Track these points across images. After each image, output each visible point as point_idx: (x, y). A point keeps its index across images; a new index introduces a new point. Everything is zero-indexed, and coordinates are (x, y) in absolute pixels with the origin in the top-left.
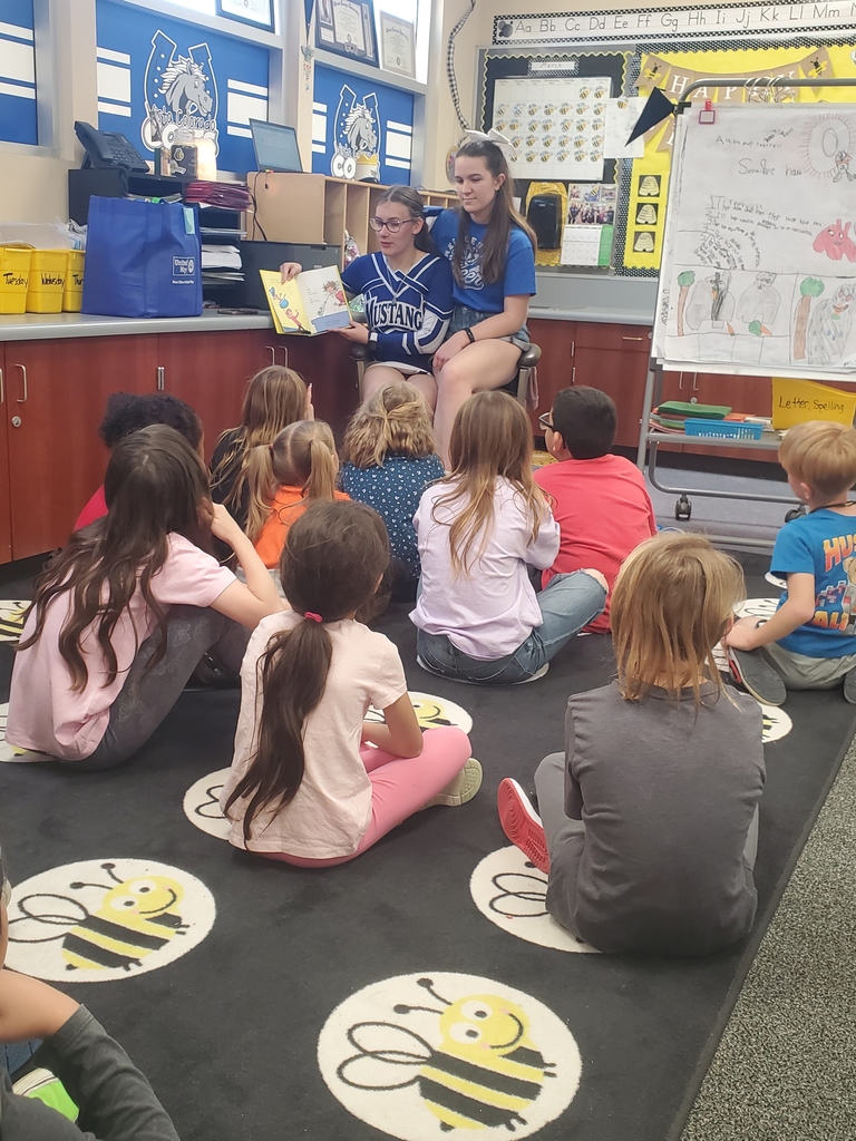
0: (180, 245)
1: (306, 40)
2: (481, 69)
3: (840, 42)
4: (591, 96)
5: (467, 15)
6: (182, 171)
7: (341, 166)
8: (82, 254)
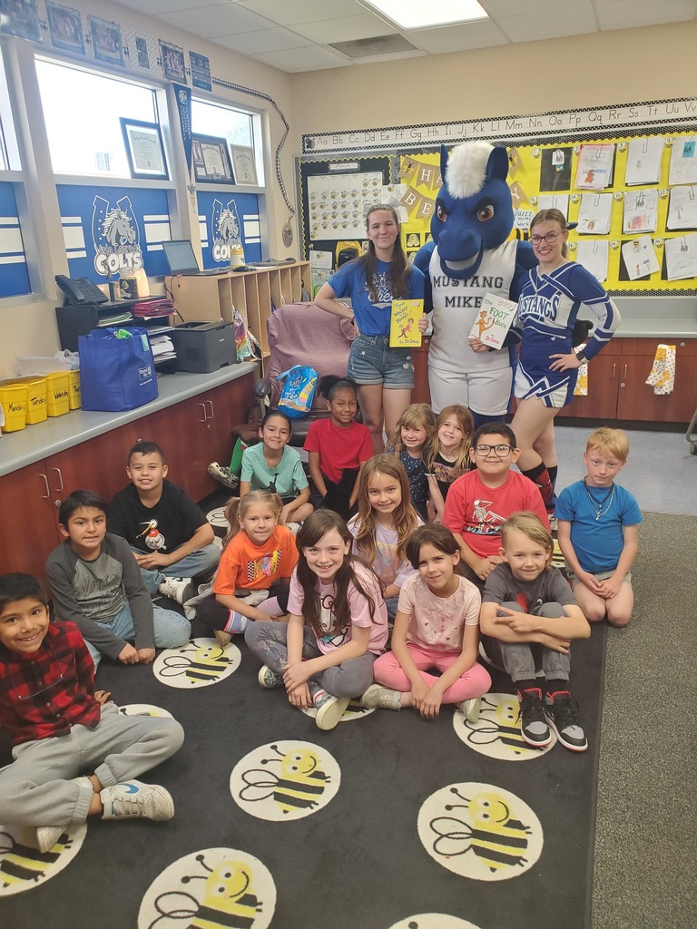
0: (141, 361)
1: (189, 181)
2: (297, 171)
3: (525, 144)
4: (370, 184)
5: (285, 136)
6: (129, 295)
7: (219, 252)
8: (77, 372)
